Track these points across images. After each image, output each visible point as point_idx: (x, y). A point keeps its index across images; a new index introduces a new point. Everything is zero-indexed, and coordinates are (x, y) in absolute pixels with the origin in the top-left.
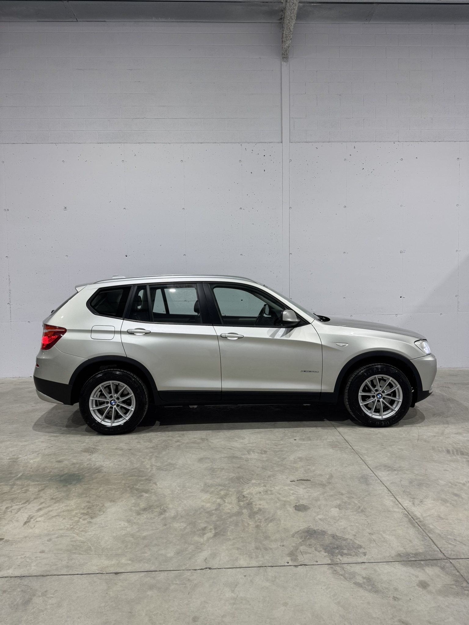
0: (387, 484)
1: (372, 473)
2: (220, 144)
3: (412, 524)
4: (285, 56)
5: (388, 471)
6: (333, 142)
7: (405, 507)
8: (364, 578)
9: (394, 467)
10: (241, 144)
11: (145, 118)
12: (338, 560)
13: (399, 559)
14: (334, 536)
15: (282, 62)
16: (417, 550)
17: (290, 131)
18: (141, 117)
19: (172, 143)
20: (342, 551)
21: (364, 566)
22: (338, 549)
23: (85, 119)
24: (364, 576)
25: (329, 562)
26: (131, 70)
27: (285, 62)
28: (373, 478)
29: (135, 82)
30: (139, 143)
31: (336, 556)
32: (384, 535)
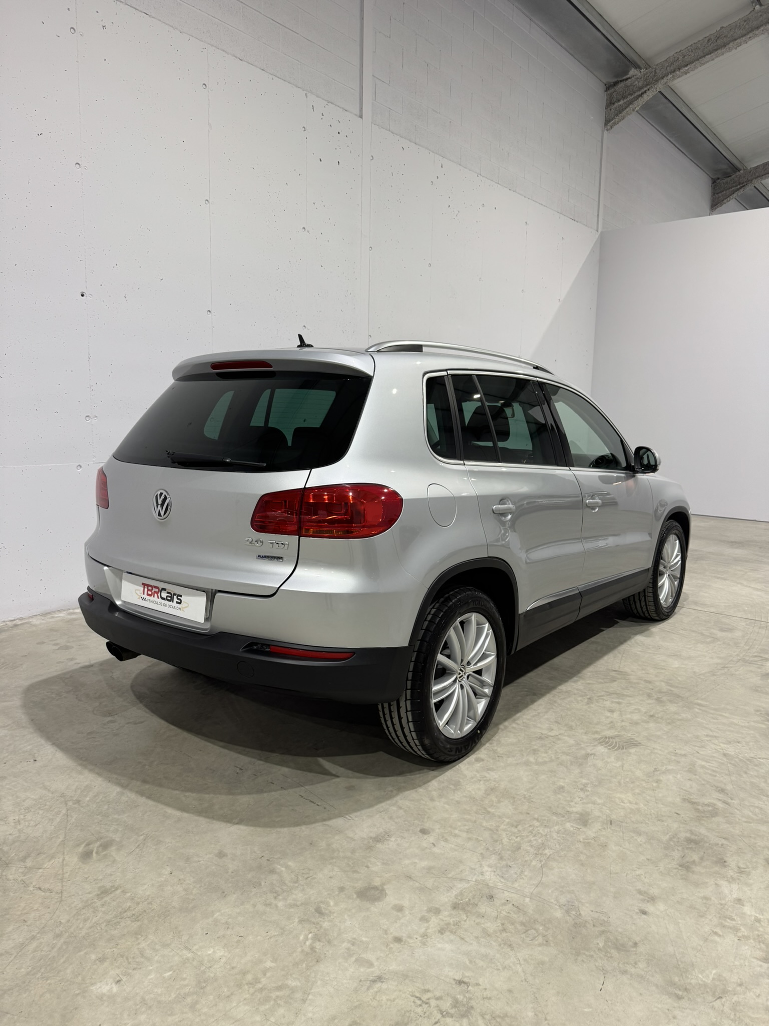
2: (274, 77)
6: (420, 145)
10: (305, 92)
19: (185, 33)
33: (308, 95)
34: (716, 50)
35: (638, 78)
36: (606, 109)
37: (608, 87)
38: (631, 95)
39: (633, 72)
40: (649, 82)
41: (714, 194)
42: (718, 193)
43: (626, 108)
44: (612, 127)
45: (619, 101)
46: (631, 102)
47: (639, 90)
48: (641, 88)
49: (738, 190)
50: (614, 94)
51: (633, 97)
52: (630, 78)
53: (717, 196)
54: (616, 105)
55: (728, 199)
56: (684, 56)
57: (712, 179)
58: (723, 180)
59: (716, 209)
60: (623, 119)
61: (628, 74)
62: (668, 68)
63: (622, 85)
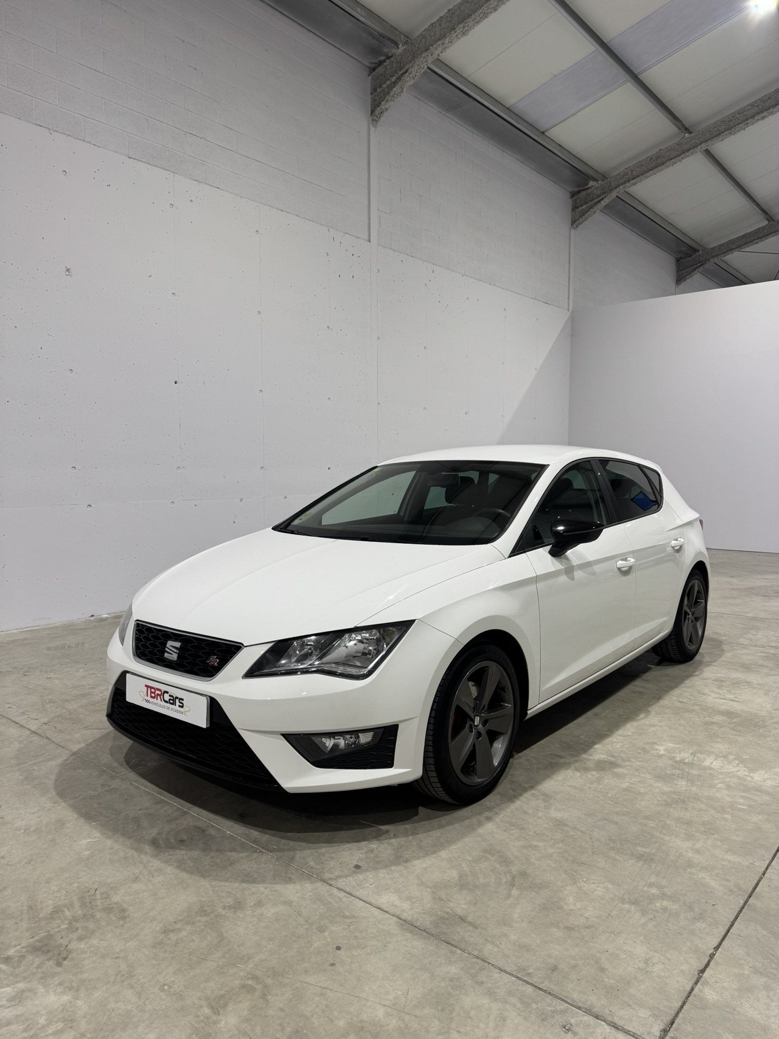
4: (375, 119)
6: (415, 258)
10: (328, 228)
11: (204, 138)
19: (244, 197)
26: (183, 41)
27: (373, 126)
29: (189, 66)
30: (196, 180)
33: (330, 230)
34: (657, 167)
35: (596, 188)
36: (572, 212)
37: (573, 195)
38: (591, 201)
39: (591, 183)
40: (605, 192)
41: (678, 271)
42: (681, 271)
43: (588, 211)
44: (577, 226)
45: (582, 206)
46: (592, 207)
47: (597, 198)
48: (599, 196)
49: (698, 267)
50: (578, 200)
51: (593, 203)
52: (590, 188)
53: (680, 272)
54: (580, 209)
55: (691, 275)
56: (632, 172)
57: (676, 258)
58: (685, 259)
59: (680, 283)
60: (586, 220)
61: (588, 185)
62: (620, 180)
63: (584, 193)
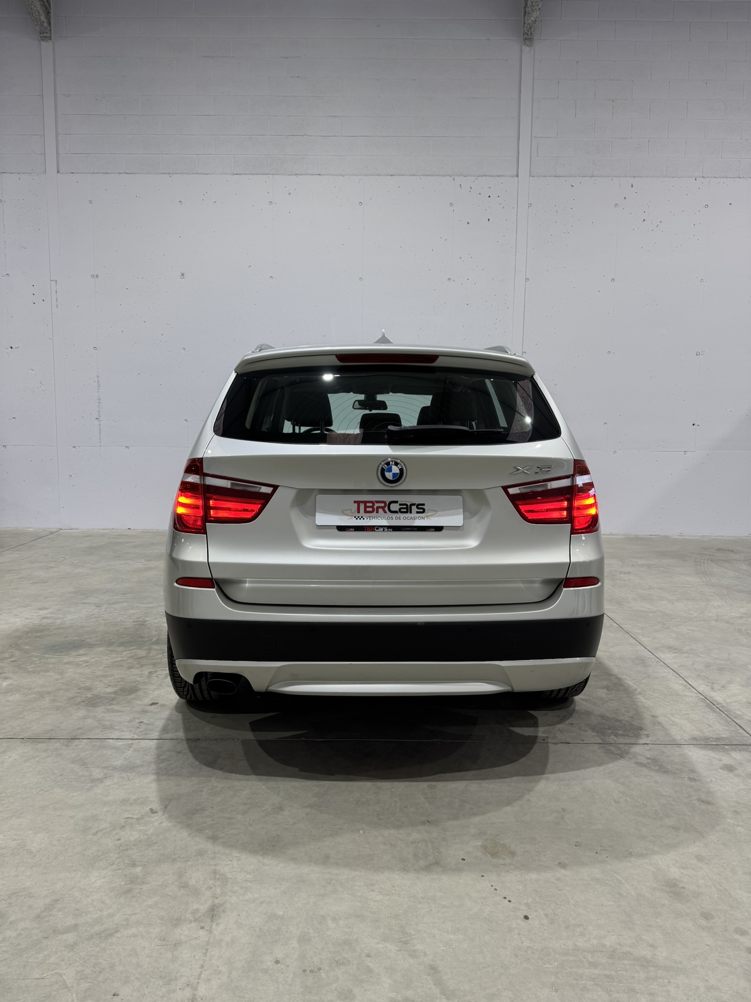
0: (675, 667)
1: (651, 654)
2: (421, 177)
3: (711, 709)
4: (528, 37)
5: (675, 653)
6: (598, 177)
7: (701, 692)
8: (649, 759)
9: (683, 650)
10: (453, 177)
11: (306, 135)
12: (612, 740)
13: (695, 742)
14: (602, 717)
15: (523, 47)
16: (720, 734)
17: (531, 158)
18: (299, 134)
19: (346, 175)
20: (616, 732)
21: (646, 747)
22: (610, 730)
23: (214, 136)
24: (648, 757)
25: (600, 741)
26: (287, 58)
27: (527, 46)
28: (653, 660)
29: (292, 77)
30: (296, 174)
31: (608, 736)
32: (673, 718)
33: (455, 179)
